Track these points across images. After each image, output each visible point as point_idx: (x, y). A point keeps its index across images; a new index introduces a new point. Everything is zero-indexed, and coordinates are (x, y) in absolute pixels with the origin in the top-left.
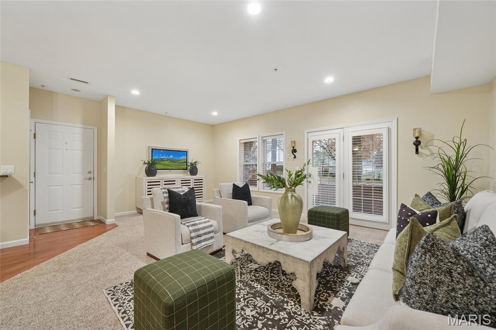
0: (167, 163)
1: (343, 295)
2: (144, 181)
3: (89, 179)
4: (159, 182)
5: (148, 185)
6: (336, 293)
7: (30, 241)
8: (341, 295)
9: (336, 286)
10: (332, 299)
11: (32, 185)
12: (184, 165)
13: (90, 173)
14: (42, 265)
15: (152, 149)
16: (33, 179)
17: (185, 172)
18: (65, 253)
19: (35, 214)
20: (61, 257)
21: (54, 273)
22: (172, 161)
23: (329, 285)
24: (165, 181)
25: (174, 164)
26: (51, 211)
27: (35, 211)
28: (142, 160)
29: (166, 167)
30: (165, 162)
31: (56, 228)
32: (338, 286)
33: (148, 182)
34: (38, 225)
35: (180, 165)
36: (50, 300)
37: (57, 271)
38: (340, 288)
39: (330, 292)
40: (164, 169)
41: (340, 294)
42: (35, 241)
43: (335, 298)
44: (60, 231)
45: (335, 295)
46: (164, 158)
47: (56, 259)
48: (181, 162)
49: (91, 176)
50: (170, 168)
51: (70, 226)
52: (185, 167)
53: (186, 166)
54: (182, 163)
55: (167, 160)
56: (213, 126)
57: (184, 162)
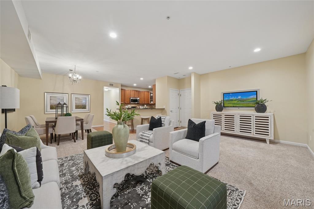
0: (236, 102)
1: (79, 188)
4: (221, 115)
5: (214, 117)
6: (83, 185)
8: (79, 187)
9: (88, 188)
10: (81, 182)
22: (241, 100)
23: (91, 185)
24: (225, 115)
25: (243, 102)
29: (235, 105)
30: (233, 102)
32: (86, 189)
33: (214, 115)
35: (249, 103)
38: (84, 189)
39: (86, 183)
40: (234, 107)
41: (81, 187)
43: (80, 183)
45: (82, 185)
46: (232, 99)
48: (249, 100)
55: (235, 100)
57: (254, 101)
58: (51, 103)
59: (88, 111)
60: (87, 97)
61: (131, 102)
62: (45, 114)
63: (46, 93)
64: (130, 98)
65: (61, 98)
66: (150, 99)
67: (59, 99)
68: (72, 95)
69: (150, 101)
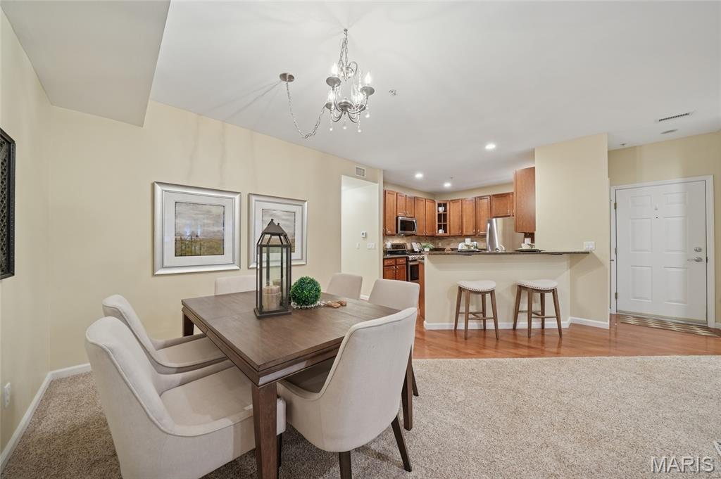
7: (610, 327)
11: (613, 264)
13: (698, 250)
14: (622, 358)
16: (613, 257)
18: (652, 357)
19: (616, 298)
20: (646, 361)
21: (635, 375)
26: (637, 298)
27: (616, 294)
31: (642, 321)
34: (620, 311)
36: (627, 401)
37: (639, 374)
42: (616, 329)
44: (647, 326)
47: (639, 358)
51: (663, 324)
58: (177, 231)
59: (302, 259)
60: (297, 209)
61: (399, 231)
62: (154, 275)
63: (158, 189)
64: (397, 218)
65: (215, 210)
66: (437, 223)
67: (209, 212)
68: (253, 199)
69: (437, 226)
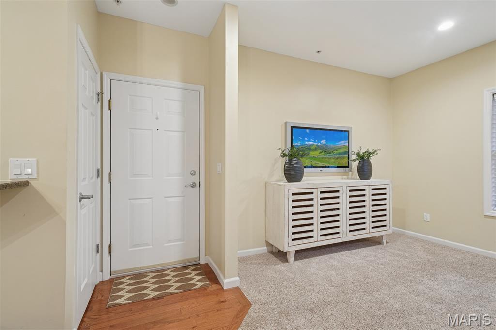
2: (286, 191)
3: (192, 187)
4: (312, 193)
5: (293, 201)
12: (344, 158)
13: (193, 174)
15: (292, 127)
17: (346, 171)
19: (110, 253)
22: (325, 150)
24: (321, 192)
25: (328, 156)
26: (135, 246)
27: (110, 246)
28: (279, 149)
29: (314, 163)
30: (313, 153)
33: (293, 194)
34: (115, 272)
35: (337, 159)
46: (311, 145)
48: (339, 151)
49: (195, 179)
50: (320, 164)
52: (344, 162)
53: (346, 161)
54: (340, 154)
55: (316, 149)
56: (391, 79)
57: (345, 153)
